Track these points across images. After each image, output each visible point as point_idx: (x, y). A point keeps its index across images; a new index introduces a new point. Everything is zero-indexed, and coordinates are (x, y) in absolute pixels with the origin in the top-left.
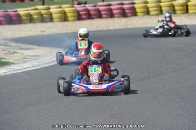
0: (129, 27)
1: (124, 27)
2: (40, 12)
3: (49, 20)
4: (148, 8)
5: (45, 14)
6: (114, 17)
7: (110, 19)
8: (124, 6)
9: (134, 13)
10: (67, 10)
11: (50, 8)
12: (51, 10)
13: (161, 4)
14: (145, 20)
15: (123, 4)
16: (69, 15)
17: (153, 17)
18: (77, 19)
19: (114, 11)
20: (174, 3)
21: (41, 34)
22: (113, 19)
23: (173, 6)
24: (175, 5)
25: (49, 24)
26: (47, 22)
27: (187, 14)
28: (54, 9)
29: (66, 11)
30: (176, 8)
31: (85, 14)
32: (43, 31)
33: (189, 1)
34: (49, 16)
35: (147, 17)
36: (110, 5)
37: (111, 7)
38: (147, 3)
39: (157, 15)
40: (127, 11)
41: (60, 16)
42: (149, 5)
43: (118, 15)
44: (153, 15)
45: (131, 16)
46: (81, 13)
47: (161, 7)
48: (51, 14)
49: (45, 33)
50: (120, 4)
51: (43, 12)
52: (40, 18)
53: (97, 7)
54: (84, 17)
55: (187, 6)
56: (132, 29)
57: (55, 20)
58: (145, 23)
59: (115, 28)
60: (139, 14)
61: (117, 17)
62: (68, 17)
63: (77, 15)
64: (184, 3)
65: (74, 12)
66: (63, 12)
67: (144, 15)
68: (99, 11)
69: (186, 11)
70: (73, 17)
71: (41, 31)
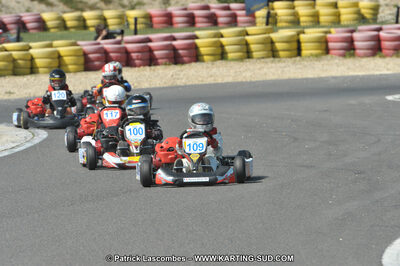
0: (179, 83)
1: (169, 84)
3: (28, 71)
4: (222, 46)
5: (20, 59)
6: (157, 64)
7: (148, 68)
8: (175, 43)
9: (196, 56)
10: (63, 51)
11: (30, 48)
12: (31, 51)
13: (247, 38)
14: (214, 70)
15: (174, 39)
16: (67, 60)
17: (232, 63)
18: (82, 67)
19: (156, 53)
20: (274, 36)
21: (6, 97)
22: (153, 68)
23: (272, 42)
24: (274, 40)
25: (30, 78)
26: (24, 74)
27: (298, 58)
28: (38, 50)
29: (62, 54)
30: (279, 46)
31: (98, 59)
32: (10, 93)
33: (304, 33)
34: (29, 63)
35: (219, 63)
36: (150, 40)
37: (150, 44)
38: (222, 36)
39: (241, 59)
40: (181, 52)
41: (50, 63)
42: (224, 40)
43: (163, 61)
44: (233, 60)
45: (190, 62)
46: (91, 56)
47: (247, 44)
48: (32, 59)
49: (12, 97)
50: (166, 39)
51: (15, 54)
52: (11, 66)
53: (123, 45)
54: (97, 63)
55: (299, 42)
56: (185, 87)
57: (40, 70)
58: (211, 76)
59: (153, 86)
60: (205, 58)
61: (162, 64)
63: (82, 60)
64: (292, 36)
65: (75, 54)
66: (57, 55)
67: (215, 60)
68: (127, 53)
69: (296, 52)
70: (75, 64)
71: (6, 93)
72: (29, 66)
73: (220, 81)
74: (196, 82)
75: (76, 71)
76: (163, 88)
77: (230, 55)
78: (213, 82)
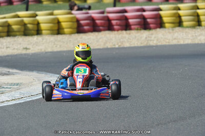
0: (151, 43)
1: (145, 44)
2: (22, 21)
3: (35, 32)
4: (180, 17)
5: (30, 24)
6: (130, 29)
7: (124, 32)
8: (145, 14)
9: (160, 24)
10: (62, 18)
11: (37, 15)
12: (38, 18)
13: (199, 11)
14: (176, 35)
15: (144, 10)
16: (64, 25)
17: (187, 30)
18: (75, 30)
19: (131, 21)
21: (24, 52)
22: (128, 32)
25: (35, 38)
26: (32, 35)
28: (43, 17)
29: (61, 20)
31: (87, 25)
32: (26, 49)
34: (36, 26)
35: (178, 29)
36: (125, 11)
37: (126, 14)
38: (179, 9)
39: (193, 27)
40: (149, 20)
41: (51, 27)
42: (181, 12)
43: (136, 27)
44: (187, 27)
45: (155, 28)
46: (82, 22)
47: (198, 16)
48: (38, 24)
49: (28, 52)
50: (138, 10)
51: (26, 20)
52: (23, 29)
53: (105, 15)
54: (86, 28)
56: (157, 46)
57: (44, 32)
58: (175, 39)
59: (133, 46)
60: (167, 25)
61: (134, 29)
62: (63, 29)
63: (75, 25)
65: (71, 20)
66: (56, 22)
67: (175, 27)
68: (108, 20)
70: (70, 28)
71: (24, 48)
72: (36, 29)
73: (182, 42)
74: (164, 43)
75: (71, 33)
76: (141, 47)
77: (185, 24)
78: (177, 43)
